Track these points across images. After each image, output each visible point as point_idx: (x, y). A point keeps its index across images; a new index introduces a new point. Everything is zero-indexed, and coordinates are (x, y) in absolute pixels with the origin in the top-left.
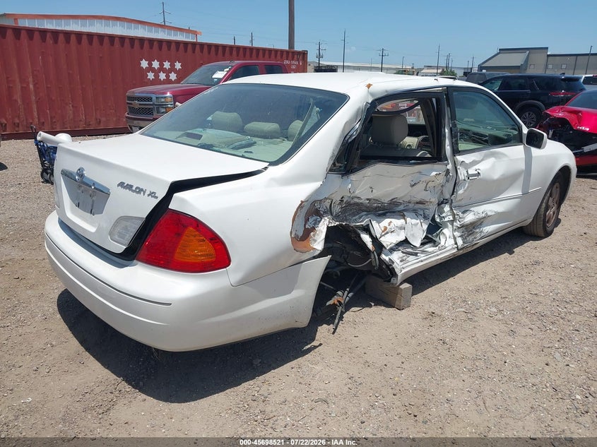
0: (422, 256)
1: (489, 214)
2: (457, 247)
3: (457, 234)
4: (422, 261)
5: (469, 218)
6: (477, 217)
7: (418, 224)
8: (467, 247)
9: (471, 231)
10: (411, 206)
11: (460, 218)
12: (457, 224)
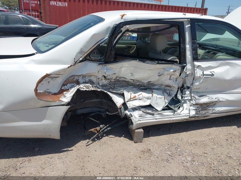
0: (158, 117)
1: (221, 100)
2: (189, 116)
3: (192, 108)
4: (156, 119)
5: (204, 100)
6: (211, 100)
7: (162, 98)
8: (198, 117)
9: (205, 108)
10: (163, 87)
11: (196, 99)
12: (194, 102)
